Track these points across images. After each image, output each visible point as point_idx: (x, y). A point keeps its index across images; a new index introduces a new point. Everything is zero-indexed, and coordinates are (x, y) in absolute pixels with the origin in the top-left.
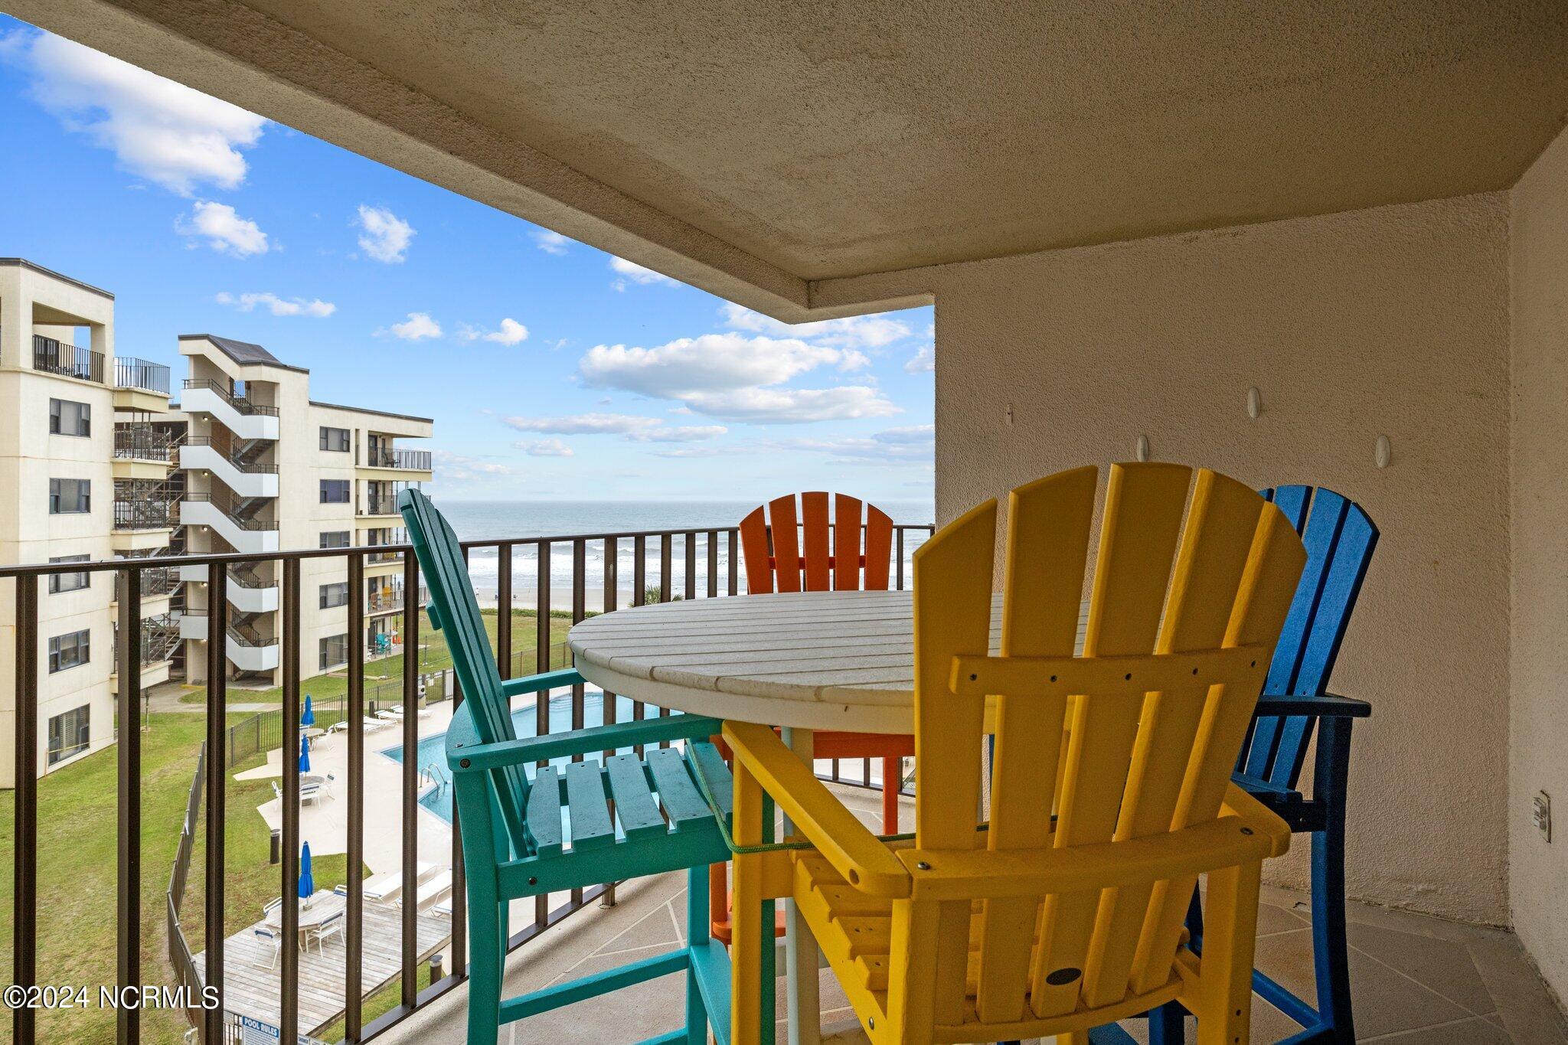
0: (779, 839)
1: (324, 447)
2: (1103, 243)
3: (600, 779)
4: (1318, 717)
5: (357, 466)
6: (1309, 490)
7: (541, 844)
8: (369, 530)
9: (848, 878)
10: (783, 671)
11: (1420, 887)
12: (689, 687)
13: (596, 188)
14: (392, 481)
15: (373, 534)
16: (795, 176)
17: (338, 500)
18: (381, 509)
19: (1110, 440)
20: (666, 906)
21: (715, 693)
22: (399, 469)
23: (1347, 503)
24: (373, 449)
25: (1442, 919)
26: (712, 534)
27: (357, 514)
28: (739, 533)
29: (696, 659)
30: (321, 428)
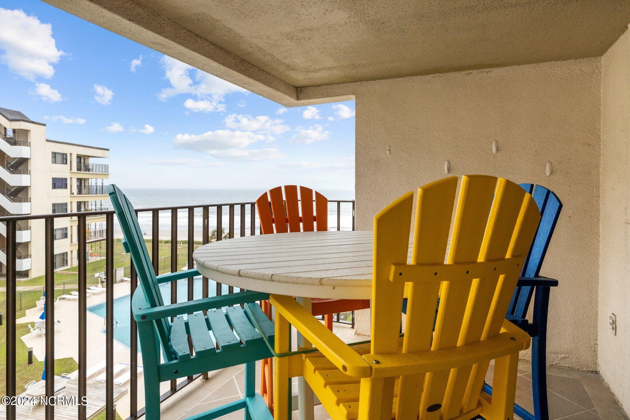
0: (294, 348)
1: (54, 162)
2: (431, 74)
3: (205, 322)
4: (535, 287)
5: (71, 171)
6: (532, 186)
7: (180, 354)
8: (78, 202)
9: (341, 368)
10: (302, 271)
11: (562, 356)
12: (258, 279)
13: (199, 40)
14: (89, 179)
15: (79, 204)
16: (295, 38)
17: (61, 187)
18: (83, 192)
19: (433, 163)
20: (233, 379)
21: (271, 282)
22: (92, 173)
23: (549, 192)
24: (79, 163)
25: (571, 369)
26: (243, 206)
27: (71, 194)
28: (256, 205)
29: (260, 266)
30: (53, 153)
